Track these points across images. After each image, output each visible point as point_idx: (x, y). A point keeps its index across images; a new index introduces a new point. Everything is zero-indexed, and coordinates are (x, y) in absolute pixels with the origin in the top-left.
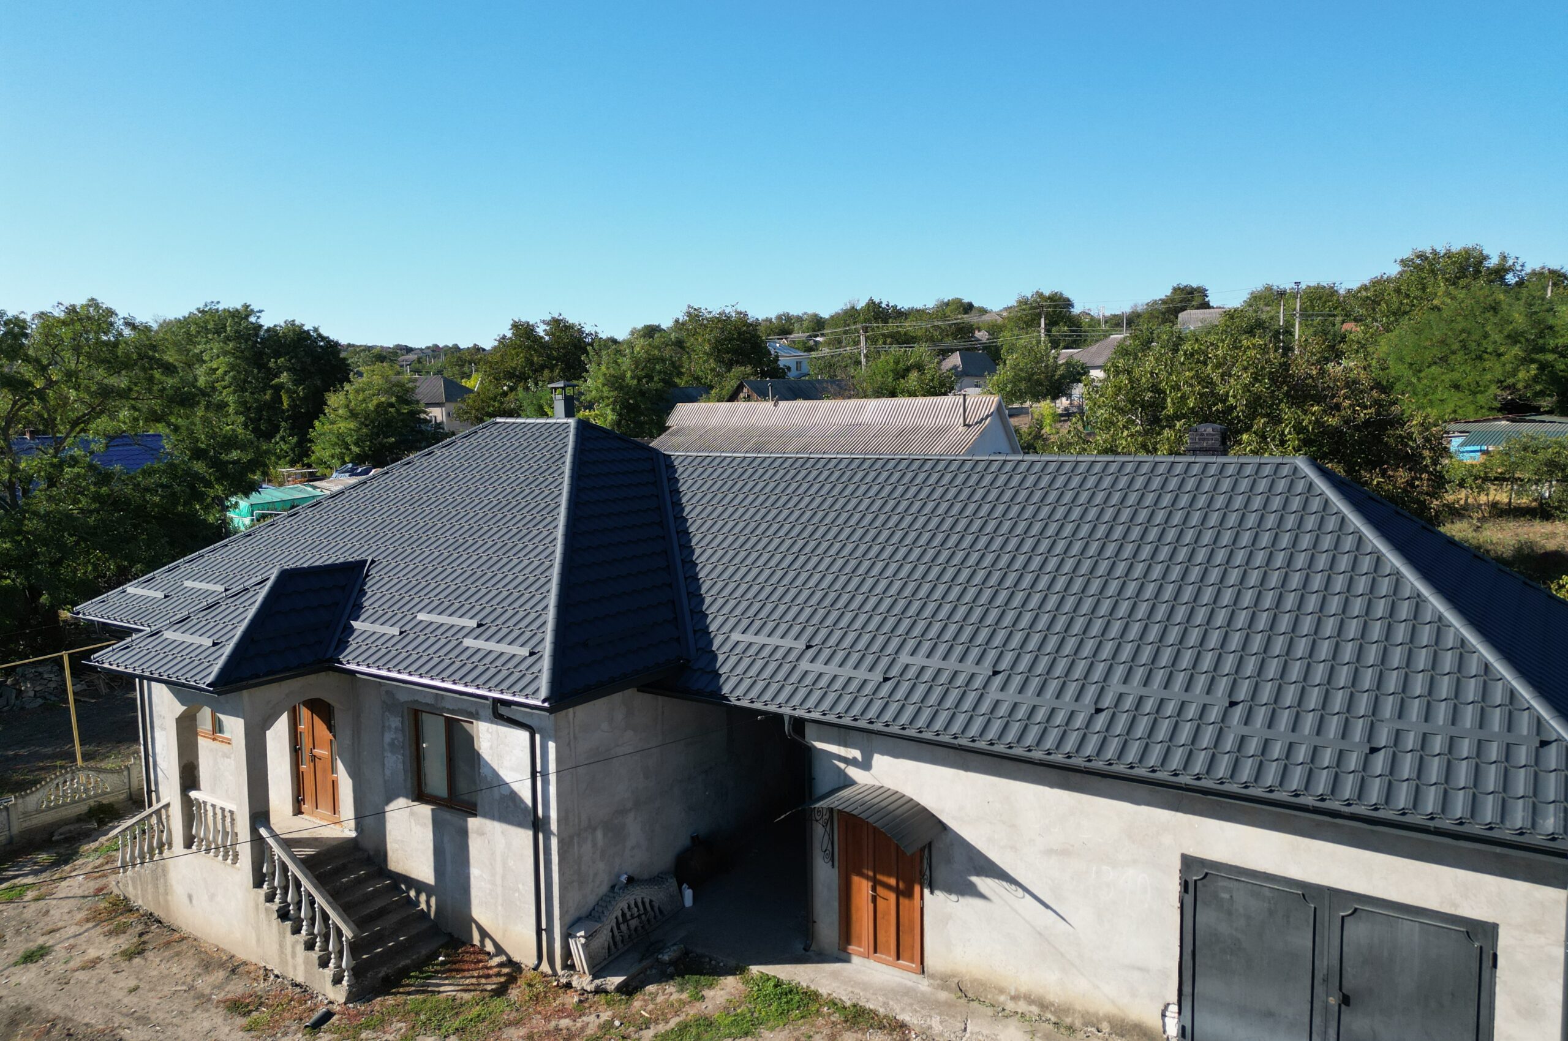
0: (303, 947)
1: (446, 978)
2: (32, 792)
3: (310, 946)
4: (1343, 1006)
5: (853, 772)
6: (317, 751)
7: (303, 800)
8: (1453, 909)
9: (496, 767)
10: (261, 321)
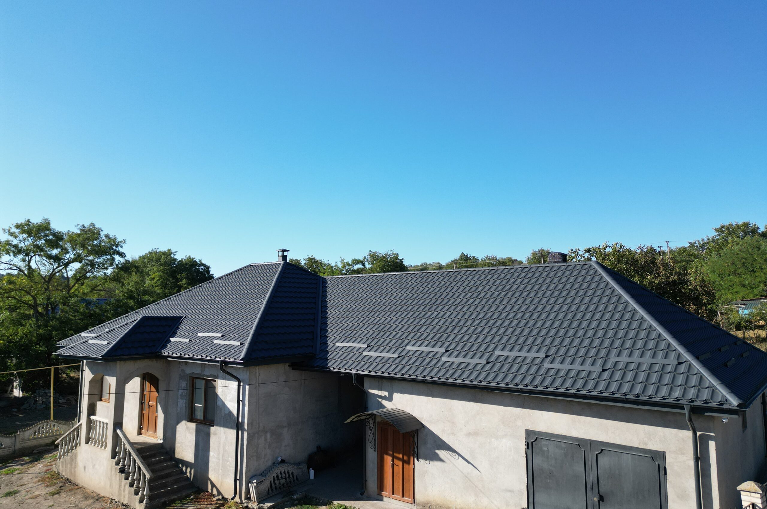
0: (129, 485)
1: (192, 505)
2: (28, 430)
3: (131, 485)
4: (600, 501)
5: (385, 403)
6: (151, 403)
7: (142, 428)
8: (645, 446)
9: (224, 400)
10: (176, 257)
